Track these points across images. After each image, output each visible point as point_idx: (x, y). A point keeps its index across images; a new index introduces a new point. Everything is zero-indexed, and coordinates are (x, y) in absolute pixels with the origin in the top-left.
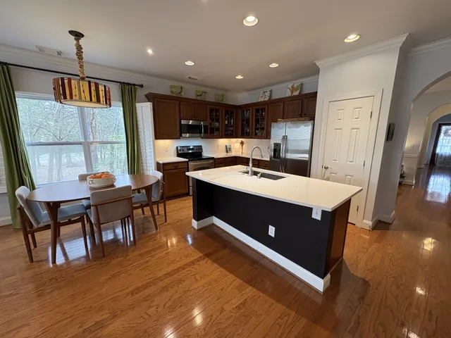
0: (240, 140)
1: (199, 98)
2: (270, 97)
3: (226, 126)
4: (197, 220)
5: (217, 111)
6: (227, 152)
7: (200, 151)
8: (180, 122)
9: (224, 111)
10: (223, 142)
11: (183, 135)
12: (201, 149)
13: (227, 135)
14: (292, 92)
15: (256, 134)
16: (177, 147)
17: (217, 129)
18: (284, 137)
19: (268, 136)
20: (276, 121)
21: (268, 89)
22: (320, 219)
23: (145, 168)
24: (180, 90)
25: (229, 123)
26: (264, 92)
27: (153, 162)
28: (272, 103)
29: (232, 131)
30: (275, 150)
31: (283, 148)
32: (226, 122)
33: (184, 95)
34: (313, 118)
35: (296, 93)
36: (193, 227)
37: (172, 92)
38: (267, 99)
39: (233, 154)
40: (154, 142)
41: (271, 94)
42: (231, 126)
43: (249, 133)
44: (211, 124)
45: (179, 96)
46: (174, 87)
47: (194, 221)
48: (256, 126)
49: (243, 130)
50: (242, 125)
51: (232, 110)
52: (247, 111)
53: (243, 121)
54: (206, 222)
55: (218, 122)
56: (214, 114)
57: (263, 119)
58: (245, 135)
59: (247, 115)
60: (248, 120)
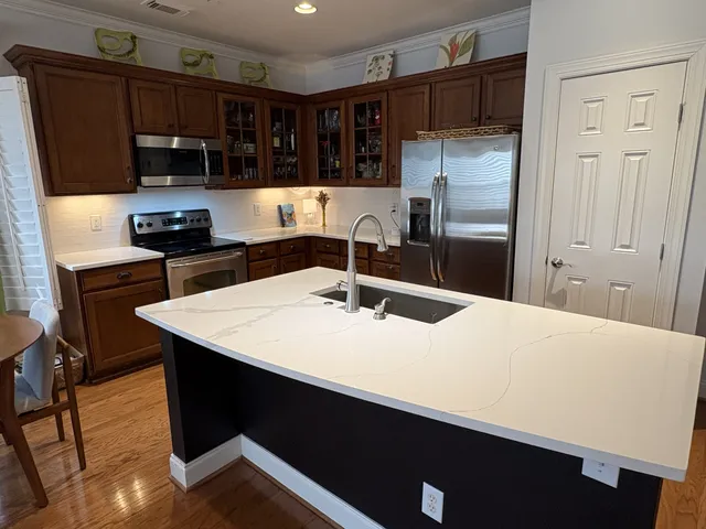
0: (317, 190)
1: (191, 71)
2: (393, 71)
3: (276, 152)
4: (187, 458)
5: (247, 110)
6: (283, 224)
7: (203, 224)
8: (133, 140)
9: (267, 112)
10: (271, 197)
11: (145, 180)
12: (208, 219)
13: (281, 177)
14: (452, 57)
15: (359, 174)
16: (131, 218)
17: (252, 162)
18: (437, 179)
19: (392, 179)
20: (415, 138)
21: (386, 51)
22: (615, 486)
23: (20, 287)
24: (128, 46)
25: (285, 143)
26: (376, 59)
27: (44, 265)
28: (399, 86)
29: (295, 165)
30: (413, 218)
31: (436, 210)
32: (277, 142)
33: (140, 60)
34: (515, 127)
35: (464, 60)
36: (173, 481)
37: (102, 50)
38: (385, 76)
39: (301, 228)
40: (42, 207)
41: (394, 64)
42: (291, 154)
43: (339, 170)
44: (231, 149)
45: (125, 61)
46: (108, 34)
47: (175, 460)
48: (358, 150)
49: (323, 163)
50: (321, 150)
51: (290, 108)
52: (332, 110)
53: (322, 138)
54: (216, 459)
55: (253, 141)
56: (239, 118)
57: (379, 131)
58: (328, 176)
59: (334, 121)
60: (335, 138)
